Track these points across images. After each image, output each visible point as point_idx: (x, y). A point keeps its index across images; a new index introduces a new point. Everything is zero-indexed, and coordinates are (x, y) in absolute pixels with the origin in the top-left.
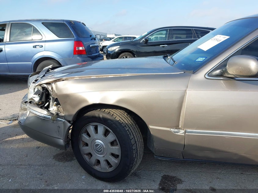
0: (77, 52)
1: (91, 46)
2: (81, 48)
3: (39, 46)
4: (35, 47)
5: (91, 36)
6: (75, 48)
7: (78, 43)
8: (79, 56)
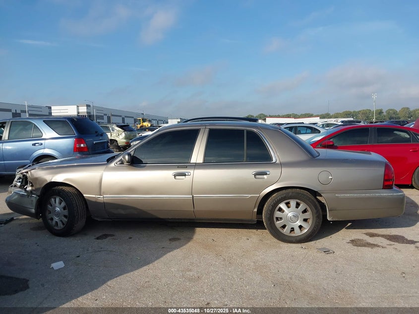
0: (77, 149)
1: (94, 142)
2: (82, 145)
3: (38, 143)
4: (34, 145)
5: (96, 132)
6: (75, 145)
7: (79, 140)
8: (80, 153)
